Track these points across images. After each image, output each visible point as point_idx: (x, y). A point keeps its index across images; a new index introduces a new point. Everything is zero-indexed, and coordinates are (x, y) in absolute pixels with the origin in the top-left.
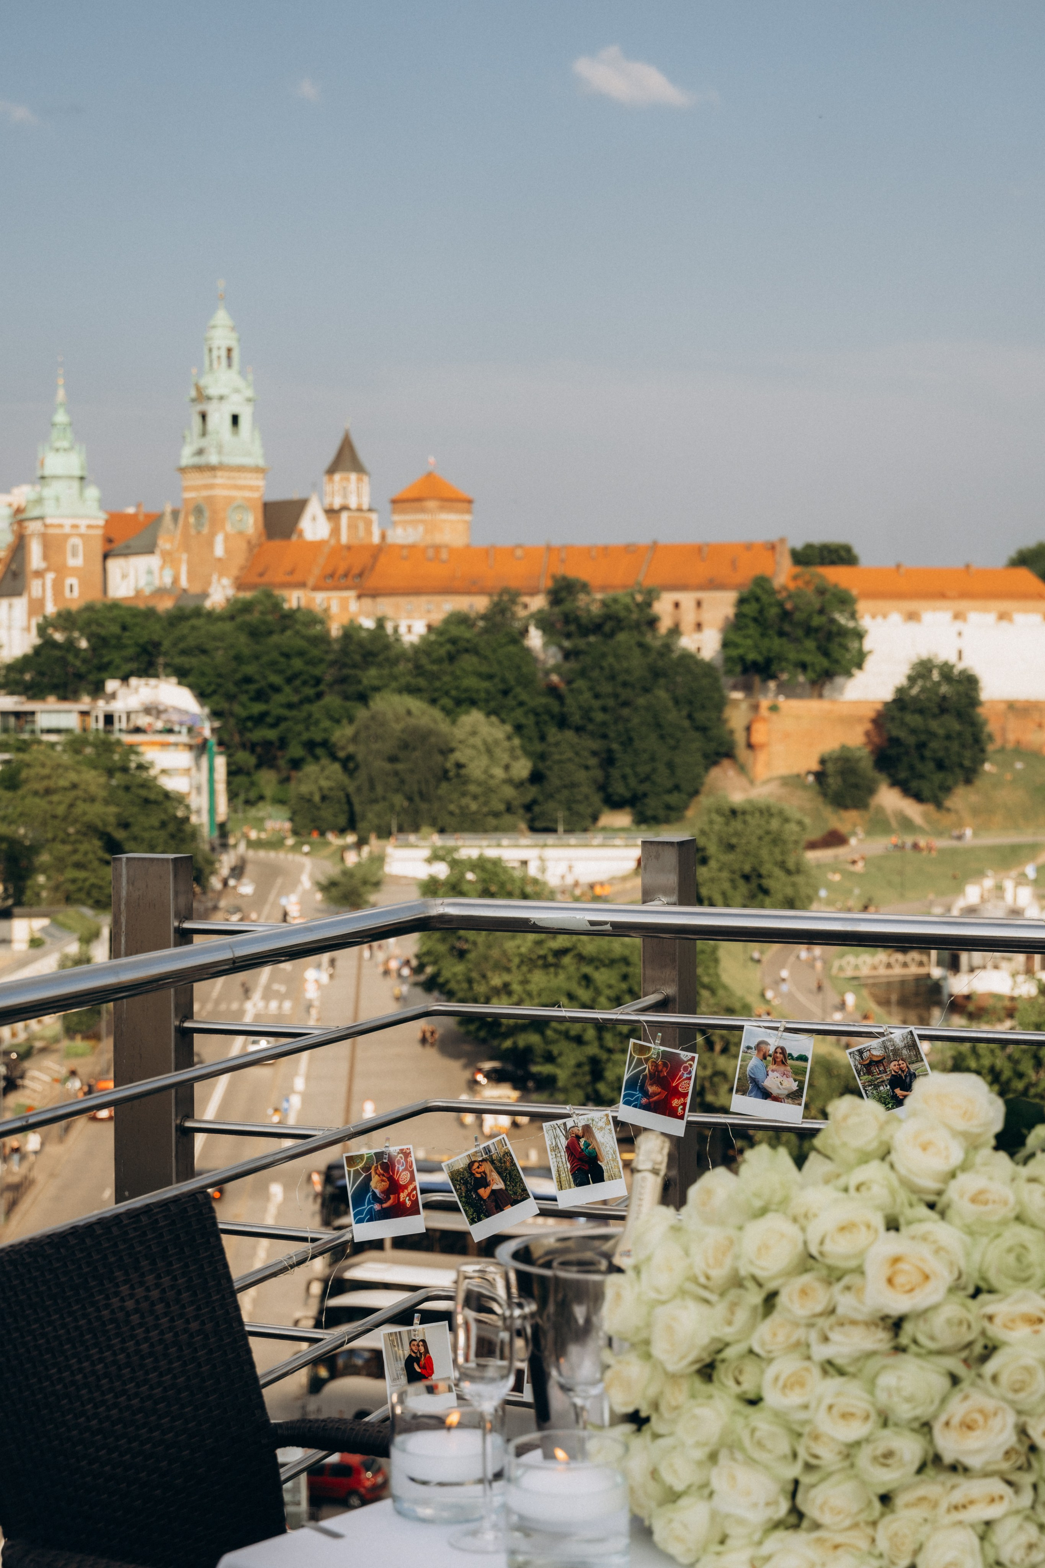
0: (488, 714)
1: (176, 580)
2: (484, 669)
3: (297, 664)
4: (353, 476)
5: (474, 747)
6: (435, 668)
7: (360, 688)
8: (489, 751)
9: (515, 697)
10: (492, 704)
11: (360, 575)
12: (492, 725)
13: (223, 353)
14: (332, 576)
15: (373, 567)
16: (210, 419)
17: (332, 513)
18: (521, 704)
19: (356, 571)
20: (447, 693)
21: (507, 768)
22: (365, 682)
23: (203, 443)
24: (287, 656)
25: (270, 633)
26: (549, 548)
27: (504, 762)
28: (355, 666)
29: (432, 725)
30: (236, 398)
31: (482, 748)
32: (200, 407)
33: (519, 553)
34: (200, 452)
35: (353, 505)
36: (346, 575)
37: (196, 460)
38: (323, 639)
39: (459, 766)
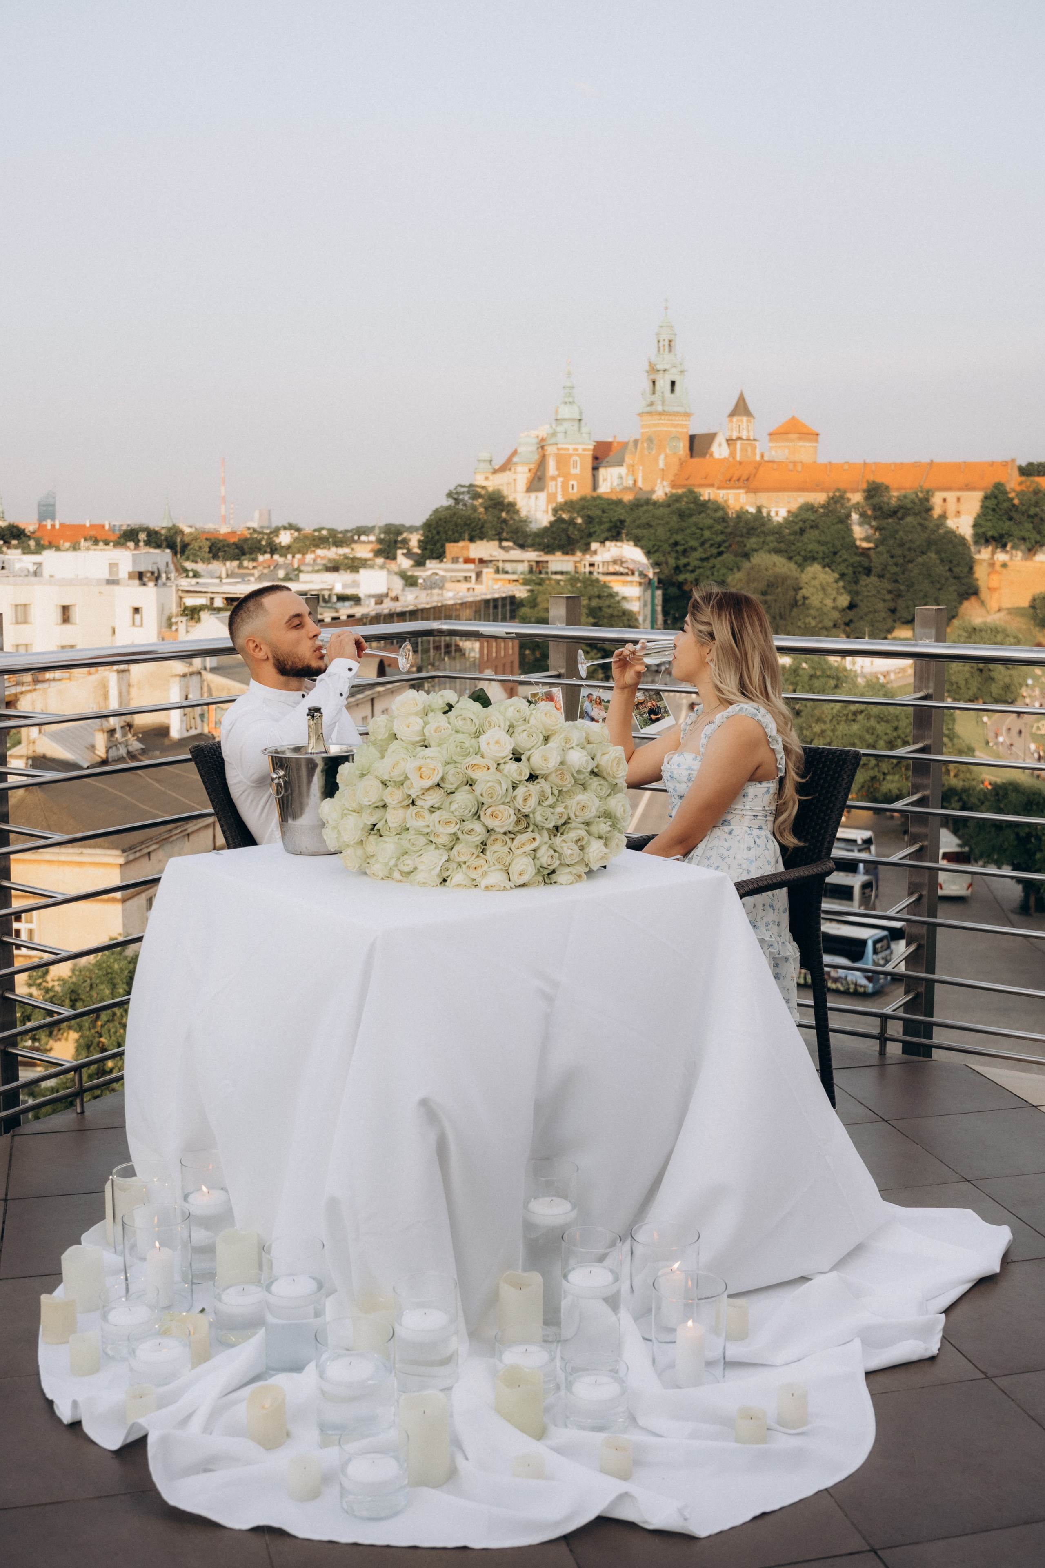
0: (824, 567)
1: (635, 482)
2: (823, 538)
3: (707, 534)
4: (745, 419)
5: (814, 587)
6: (792, 538)
7: (746, 549)
8: (823, 589)
9: (841, 557)
10: (827, 560)
11: (748, 480)
12: (826, 573)
13: (667, 343)
14: (730, 480)
15: (755, 476)
16: (657, 383)
17: (730, 441)
18: (845, 560)
19: (744, 477)
20: (799, 553)
21: (834, 600)
22: (748, 546)
23: (653, 398)
24: (702, 529)
25: (691, 515)
26: (865, 464)
27: (832, 597)
28: (742, 536)
29: (789, 573)
30: (674, 370)
31: (819, 587)
32: (652, 377)
33: (846, 467)
34: (652, 404)
35: (744, 437)
36: (738, 480)
37: (649, 409)
38: (724, 519)
39: (805, 598)
